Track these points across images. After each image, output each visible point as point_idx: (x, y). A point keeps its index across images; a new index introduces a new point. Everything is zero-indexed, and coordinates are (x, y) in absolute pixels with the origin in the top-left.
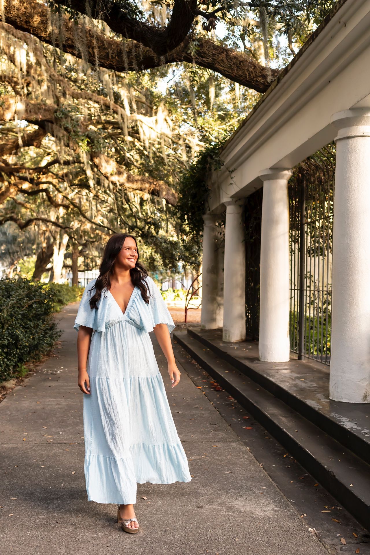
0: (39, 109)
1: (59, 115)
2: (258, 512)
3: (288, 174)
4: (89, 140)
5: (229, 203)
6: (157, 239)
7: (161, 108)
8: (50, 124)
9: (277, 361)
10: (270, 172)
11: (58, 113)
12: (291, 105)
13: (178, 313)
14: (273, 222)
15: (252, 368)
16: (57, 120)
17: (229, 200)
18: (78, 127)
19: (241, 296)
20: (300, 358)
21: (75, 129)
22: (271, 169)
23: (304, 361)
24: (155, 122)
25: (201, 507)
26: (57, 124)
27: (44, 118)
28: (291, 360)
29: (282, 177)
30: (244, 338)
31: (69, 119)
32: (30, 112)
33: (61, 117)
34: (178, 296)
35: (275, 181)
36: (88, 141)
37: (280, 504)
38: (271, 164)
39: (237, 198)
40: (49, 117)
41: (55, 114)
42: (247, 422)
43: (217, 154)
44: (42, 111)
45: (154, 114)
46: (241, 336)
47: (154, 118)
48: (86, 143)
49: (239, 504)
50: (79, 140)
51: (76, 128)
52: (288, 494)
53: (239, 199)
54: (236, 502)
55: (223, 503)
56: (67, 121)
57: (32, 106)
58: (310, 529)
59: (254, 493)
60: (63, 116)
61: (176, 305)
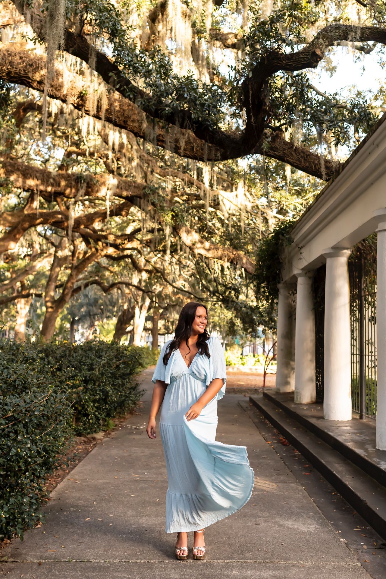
0: (130, 186)
1: (147, 191)
2: (303, 528)
3: (348, 252)
4: (174, 214)
5: (300, 275)
6: (237, 303)
7: (241, 183)
8: (138, 199)
9: (340, 420)
10: (332, 251)
11: (146, 190)
12: (345, 198)
13: (258, 378)
14: (335, 295)
15: (316, 425)
16: (145, 196)
17: (300, 272)
18: (164, 202)
19: (311, 361)
20: (361, 417)
21: (161, 204)
22: (332, 248)
23: (365, 420)
24: (235, 196)
25: (259, 524)
26: (144, 199)
27: (134, 194)
28: (353, 419)
29: (342, 255)
30: (314, 400)
31: (156, 195)
32: (121, 188)
33: (149, 194)
34: (259, 361)
35: (335, 258)
36: (172, 215)
37: (321, 524)
38: (333, 243)
39: (307, 270)
40: (139, 193)
41: (144, 191)
42: (306, 469)
43: (288, 233)
44: (132, 188)
45: (234, 189)
46: (311, 398)
47: (234, 193)
48: (171, 217)
49: (289, 523)
50: (165, 214)
51: (163, 203)
52: (329, 518)
53: (309, 272)
54: (287, 522)
55: (276, 522)
56: (155, 197)
57: (123, 184)
58: (341, 540)
59: (303, 517)
60: (151, 193)
61: (258, 371)
